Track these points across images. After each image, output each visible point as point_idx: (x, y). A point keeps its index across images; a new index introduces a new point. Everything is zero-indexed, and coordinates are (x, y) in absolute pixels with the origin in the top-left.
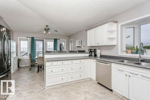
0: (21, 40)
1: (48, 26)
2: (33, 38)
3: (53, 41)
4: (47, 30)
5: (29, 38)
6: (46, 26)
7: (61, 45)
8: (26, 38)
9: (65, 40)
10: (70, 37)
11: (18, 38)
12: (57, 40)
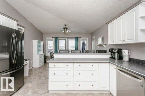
0: (48, 40)
1: (66, 25)
2: (57, 38)
3: (75, 39)
4: (65, 29)
5: (53, 38)
6: (65, 25)
7: (83, 44)
8: (52, 38)
9: (87, 38)
10: (92, 34)
11: (46, 38)
12: (79, 38)
